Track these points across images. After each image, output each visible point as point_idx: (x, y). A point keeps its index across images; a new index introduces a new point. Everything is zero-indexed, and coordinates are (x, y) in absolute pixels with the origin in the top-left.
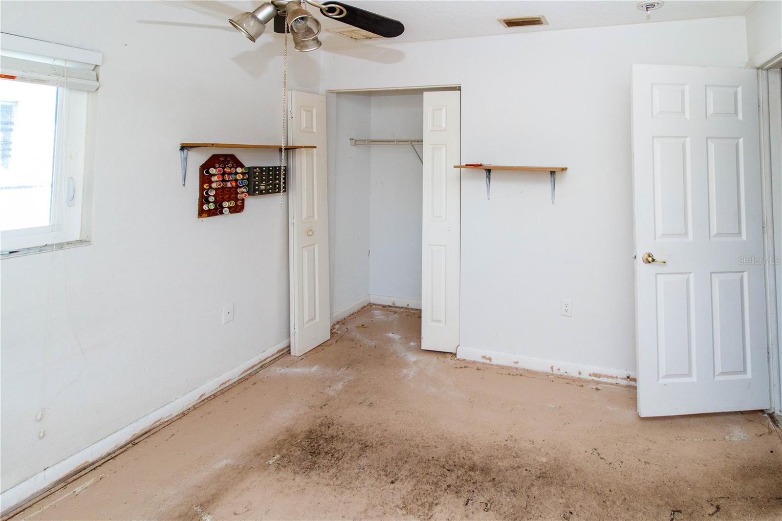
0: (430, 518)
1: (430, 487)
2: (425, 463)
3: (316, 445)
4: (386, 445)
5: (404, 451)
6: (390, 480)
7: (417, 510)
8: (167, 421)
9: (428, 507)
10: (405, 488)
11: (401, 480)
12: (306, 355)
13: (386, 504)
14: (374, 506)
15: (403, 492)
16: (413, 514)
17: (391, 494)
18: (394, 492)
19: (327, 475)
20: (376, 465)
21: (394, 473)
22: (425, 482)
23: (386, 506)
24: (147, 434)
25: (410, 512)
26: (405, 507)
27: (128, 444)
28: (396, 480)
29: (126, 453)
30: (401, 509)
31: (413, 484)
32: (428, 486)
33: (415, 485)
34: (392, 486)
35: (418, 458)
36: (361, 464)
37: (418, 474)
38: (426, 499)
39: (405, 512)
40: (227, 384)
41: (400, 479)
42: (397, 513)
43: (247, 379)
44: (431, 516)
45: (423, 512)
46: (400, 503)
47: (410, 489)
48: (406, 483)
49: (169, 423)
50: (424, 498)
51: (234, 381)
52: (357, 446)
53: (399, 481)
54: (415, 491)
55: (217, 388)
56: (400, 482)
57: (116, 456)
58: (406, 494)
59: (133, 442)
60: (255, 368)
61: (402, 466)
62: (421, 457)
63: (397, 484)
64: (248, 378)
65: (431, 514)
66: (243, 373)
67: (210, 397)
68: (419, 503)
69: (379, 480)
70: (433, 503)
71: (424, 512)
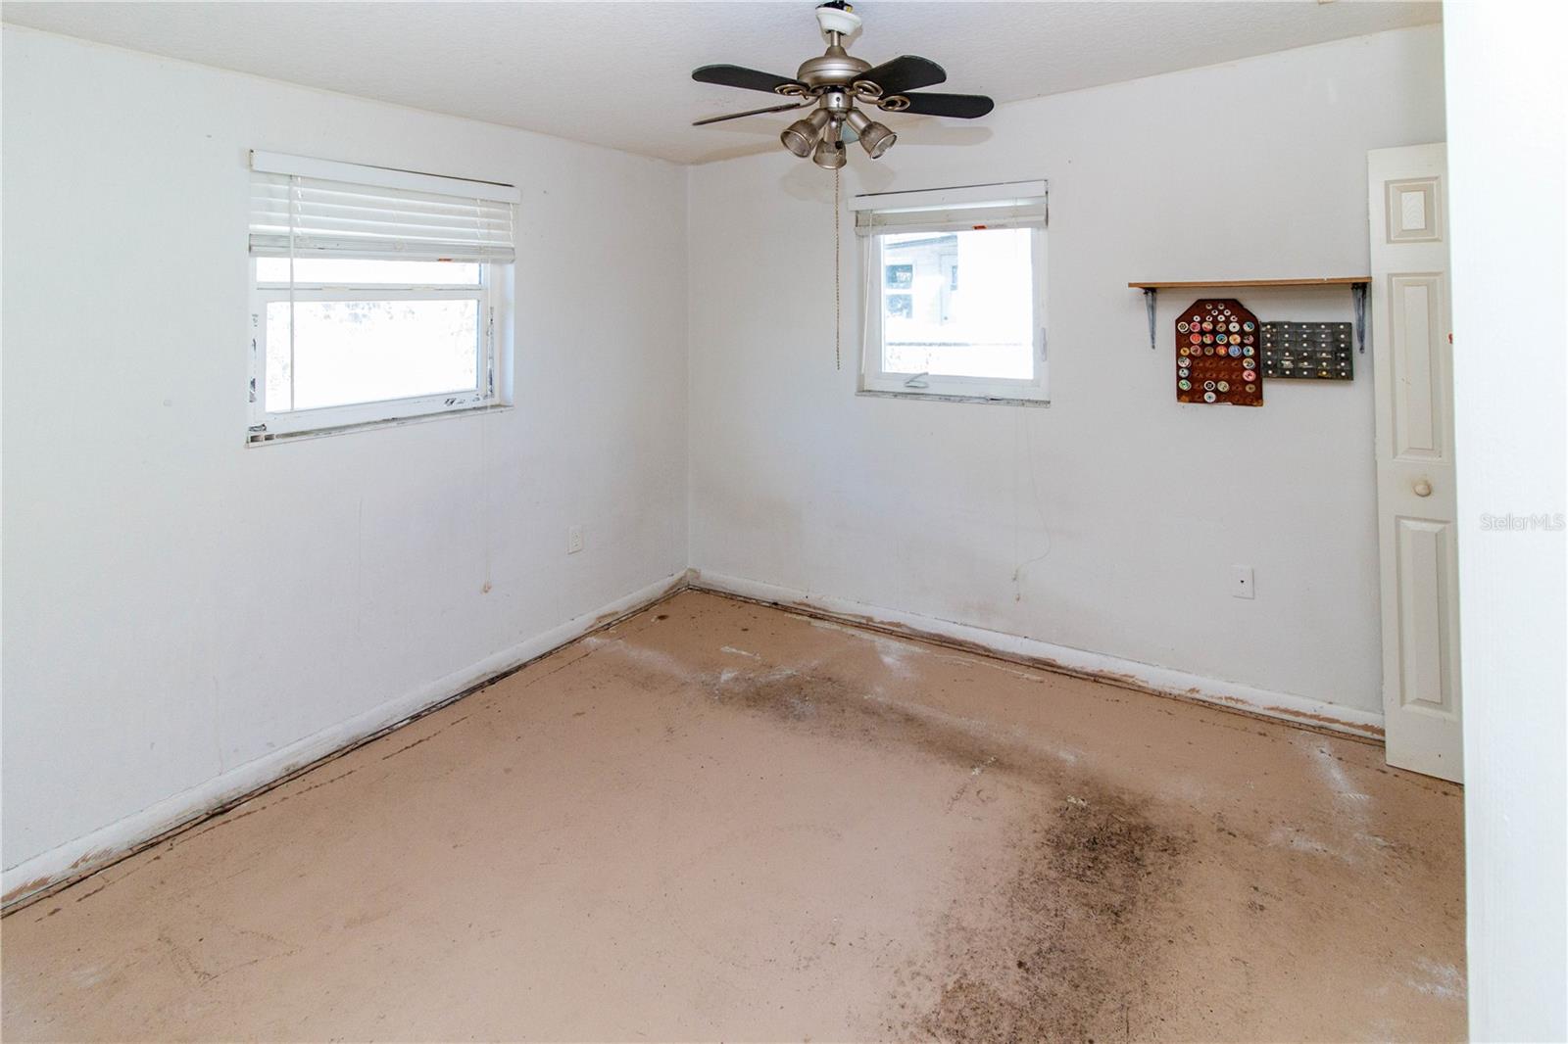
0: (929, 1031)
1: (1005, 1033)
2: (1075, 1024)
3: (1114, 842)
4: (1123, 946)
5: (1108, 981)
6: (1026, 959)
7: (951, 1007)
8: (1140, 686)
9: (956, 1027)
10: (1009, 987)
11: (1027, 979)
12: (1397, 772)
13: (972, 957)
14: (969, 941)
15: (996, 984)
16: (942, 1001)
17: (993, 963)
18: (998, 968)
19: (1043, 867)
20: (1066, 933)
21: (1045, 965)
22: (1019, 1023)
23: (968, 957)
24: (1115, 682)
25: (949, 996)
26: (961, 987)
27: (1092, 675)
28: (1027, 970)
29: (1084, 682)
30: (958, 980)
31: (1016, 1000)
32: (1007, 1029)
33: (1012, 1006)
34: (1012, 964)
35: (1090, 1011)
36: (1070, 911)
37: (1040, 1009)
38: (974, 1024)
39: (949, 988)
40: (1239, 706)
41: (1030, 977)
42: (949, 976)
43: (1272, 723)
44: (934, 1034)
45: (944, 1018)
46: (972, 978)
47: (1004, 996)
48: (1017, 988)
49: (1139, 690)
50: (976, 1021)
51: (1251, 709)
52: (1116, 900)
53: (1025, 975)
54: (996, 1005)
55: (1221, 698)
56: (1022, 977)
57: (1075, 677)
58: (992, 988)
59: (1096, 678)
60: (1301, 719)
61: (1064, 978)
62: (1092, 1017)
63: (1016, 973)
64: (1273, 725)
65: (939, 1033)
66: (1272, 709)
67: (1204, 702)
68: (967, 1012)
69: (1027, 942)
70: (964, 1037)
71: (944, 1022)
